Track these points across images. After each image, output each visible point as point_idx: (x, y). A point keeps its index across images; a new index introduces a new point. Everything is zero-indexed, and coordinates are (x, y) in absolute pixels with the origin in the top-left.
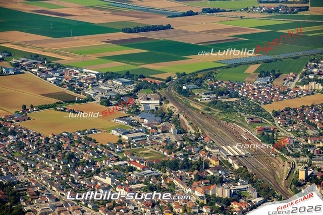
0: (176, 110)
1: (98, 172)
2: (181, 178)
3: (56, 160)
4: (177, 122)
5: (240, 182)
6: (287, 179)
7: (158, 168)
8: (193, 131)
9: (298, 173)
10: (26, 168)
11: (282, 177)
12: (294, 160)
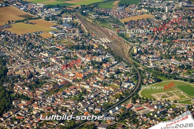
0: (79, 22)
1: (42, 51)
2: (80, 53)
3: (23, 46)
4: (80, 28)
5: (107, 55)
6: (129, 53)
7: (70, 49)
8: (87, 32)
9: (133, 50)
10: (9, 49)
11: (127, 52)
12: (133, 44)
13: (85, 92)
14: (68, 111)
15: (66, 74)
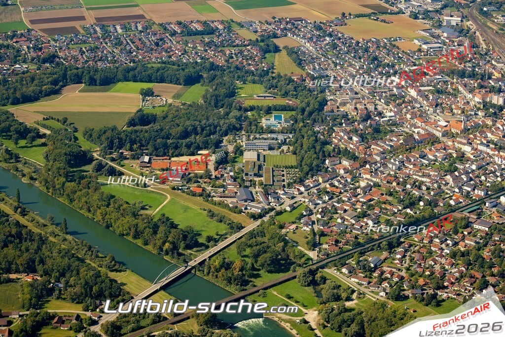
0: (474, 28)
1: (395, 73)
2: (465, 85)
3: (362, 61)
4: (473, 38)
7: (447, 75)
8: (485, 47)
10: (336, 65)
13: (462, 157)
14: (424, 188)
15: (433, 121)
